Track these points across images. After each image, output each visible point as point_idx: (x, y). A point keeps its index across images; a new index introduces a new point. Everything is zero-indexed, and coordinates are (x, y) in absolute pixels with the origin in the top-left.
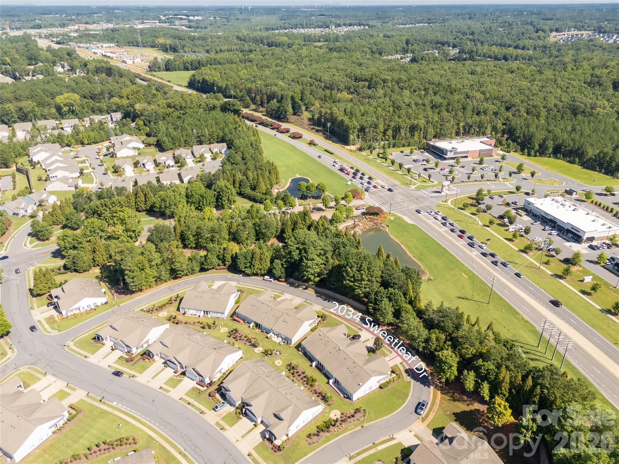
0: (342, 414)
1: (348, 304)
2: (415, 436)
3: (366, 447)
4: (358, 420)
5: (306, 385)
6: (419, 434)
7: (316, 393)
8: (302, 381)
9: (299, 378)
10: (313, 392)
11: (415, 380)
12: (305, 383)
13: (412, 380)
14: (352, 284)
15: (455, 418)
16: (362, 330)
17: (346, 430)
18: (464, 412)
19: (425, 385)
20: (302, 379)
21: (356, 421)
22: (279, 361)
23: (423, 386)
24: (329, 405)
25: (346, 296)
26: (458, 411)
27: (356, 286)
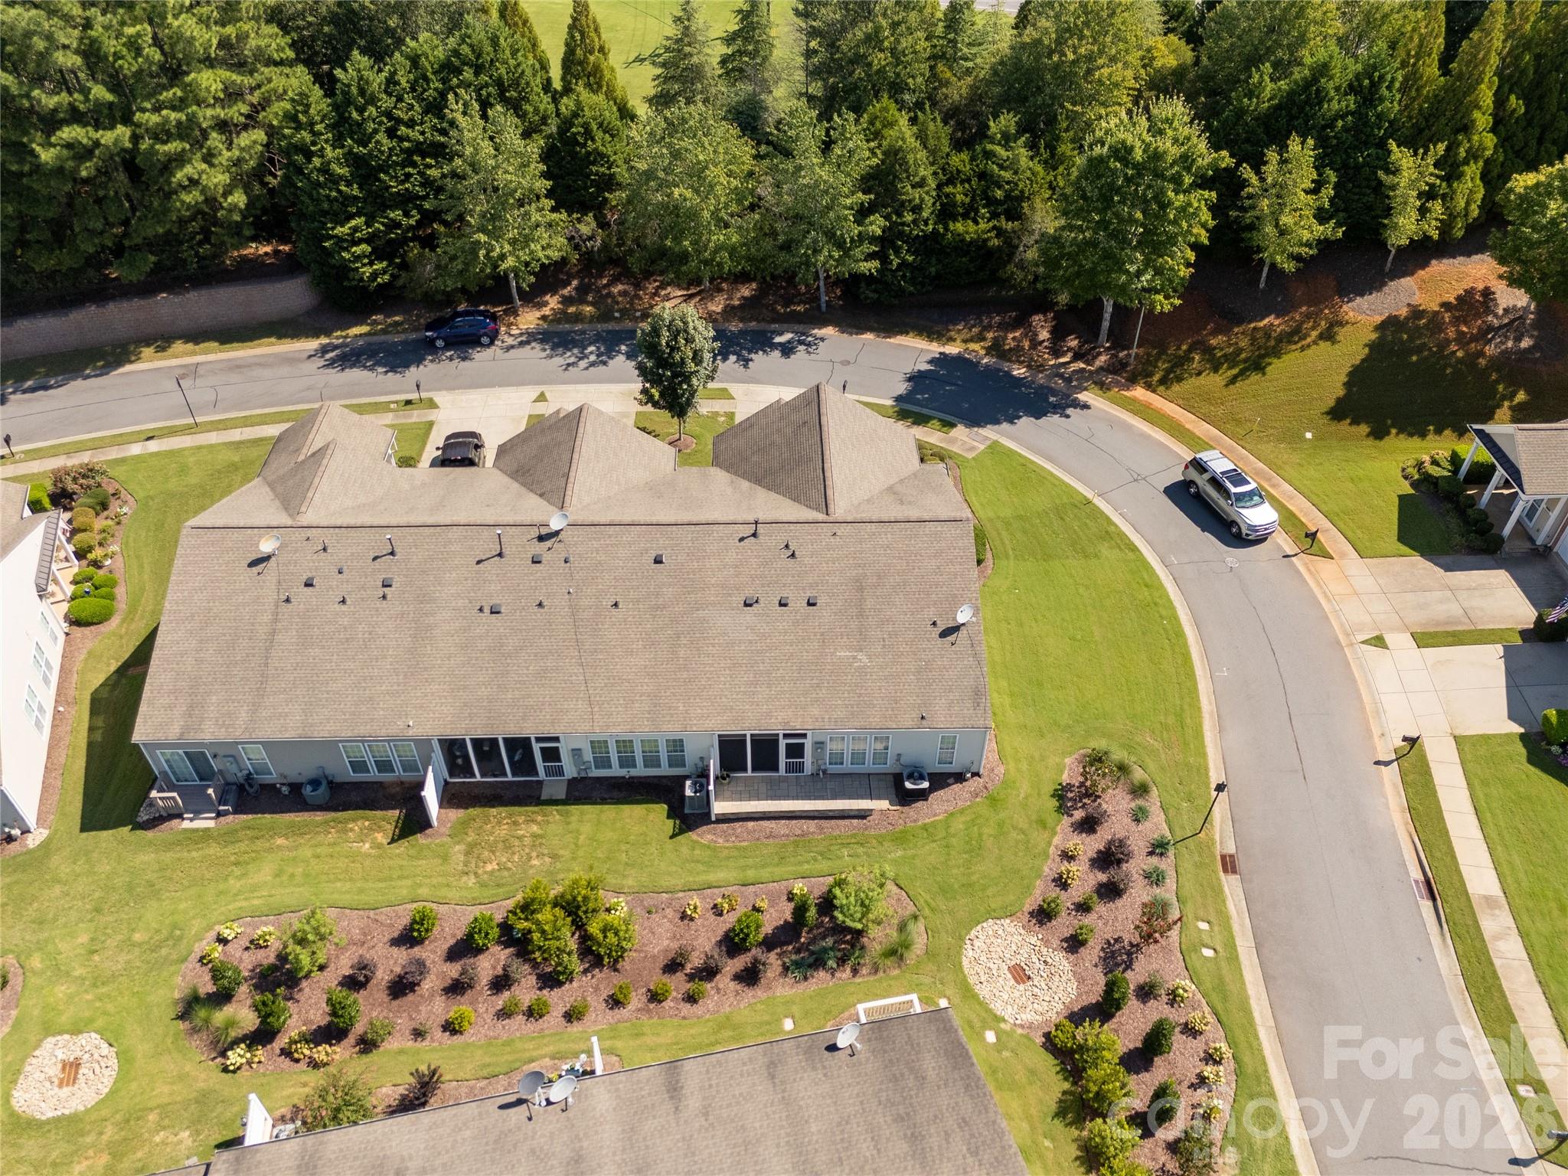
0: (1043, 915)
1: (162, 340)
2: (1424, 639)
3: (1446, 961)
4: (1158, 848)
5: (558, 1000)
6: (1419, 619)
7: (708, 972)
8: (479, 1007)
9: (431, 1006)
10: (677, 984)
11: (997, 422)
12: (526, 991)
13: (989, 432)
14: (119, 135)
15: (1364, 429)
16: (432, 404)
17: (1221, 987)
18: (1357, 377)
19: (1060, 409)
20: (456, 988)
21: (1165, 864)
22: (54, 1051)
23: (1056, 418)
24: (896, 953)
25: (103, 293)
26: (1335, 388)
27: (162, 134)
